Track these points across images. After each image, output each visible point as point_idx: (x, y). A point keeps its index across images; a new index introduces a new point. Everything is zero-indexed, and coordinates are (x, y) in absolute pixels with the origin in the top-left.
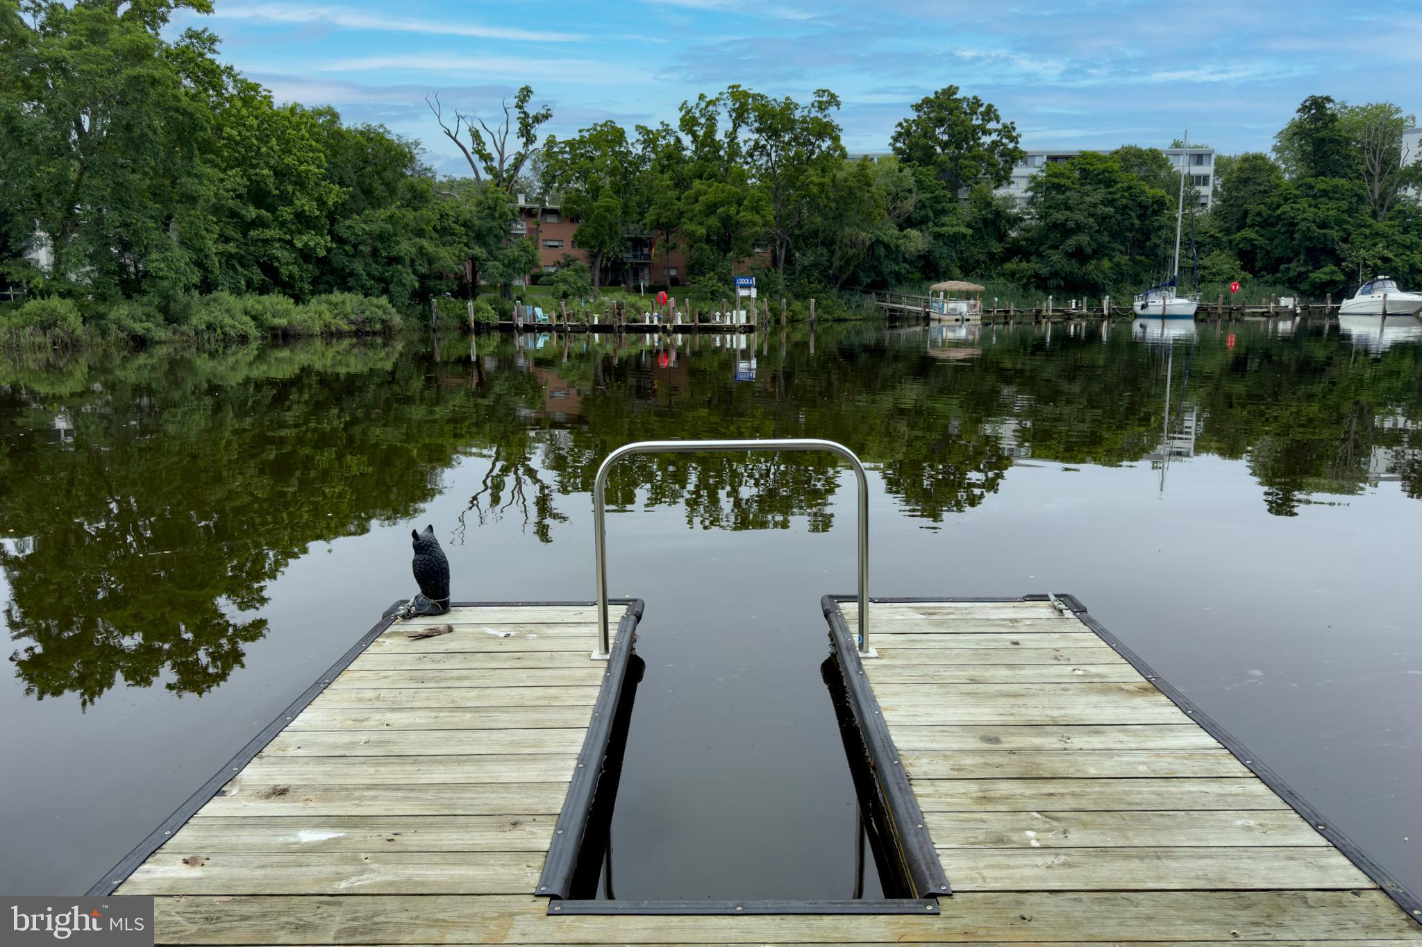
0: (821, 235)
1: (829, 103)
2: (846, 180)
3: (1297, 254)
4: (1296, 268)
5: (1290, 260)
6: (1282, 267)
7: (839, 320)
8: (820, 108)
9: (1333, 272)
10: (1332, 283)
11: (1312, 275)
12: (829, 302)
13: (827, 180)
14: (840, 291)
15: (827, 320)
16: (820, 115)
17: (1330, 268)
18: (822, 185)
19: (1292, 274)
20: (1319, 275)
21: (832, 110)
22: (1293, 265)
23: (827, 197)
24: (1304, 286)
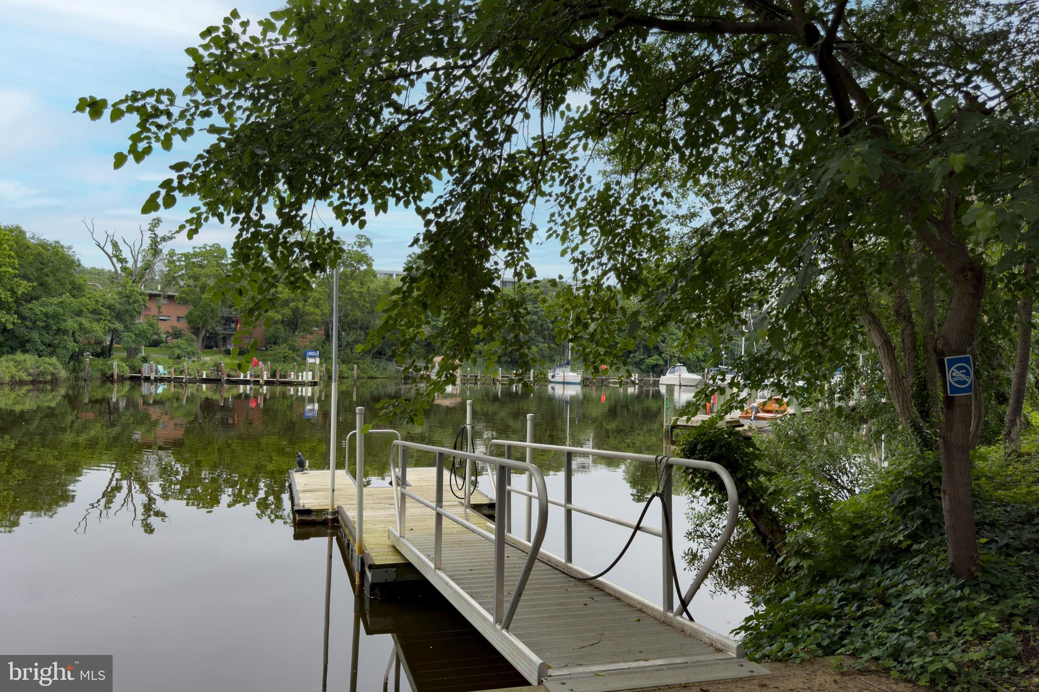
0: (359, 323)
1: (366, 243)
2: (376, 290)
3: (639, 348)
4: (638, 356)
5: (635, 351)
6: (631, 355)
7: (371, 378)
8: (359, 246)
9: (657, 360)
10: (657, 365)
11: (647, 361)
12: (365, 366)
13: (364, 290)
14: (372, 358)
15: (363, 378)
16: (359, 250)
17: (656, 357)
18: (361, 293)
19: (637, 360)
20: (651, 361)
21: (367, 248)
22: (637, 354)
23: (365, 301)
24: (643, 367)
